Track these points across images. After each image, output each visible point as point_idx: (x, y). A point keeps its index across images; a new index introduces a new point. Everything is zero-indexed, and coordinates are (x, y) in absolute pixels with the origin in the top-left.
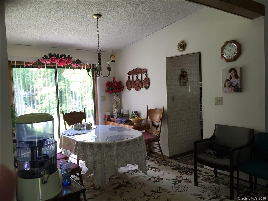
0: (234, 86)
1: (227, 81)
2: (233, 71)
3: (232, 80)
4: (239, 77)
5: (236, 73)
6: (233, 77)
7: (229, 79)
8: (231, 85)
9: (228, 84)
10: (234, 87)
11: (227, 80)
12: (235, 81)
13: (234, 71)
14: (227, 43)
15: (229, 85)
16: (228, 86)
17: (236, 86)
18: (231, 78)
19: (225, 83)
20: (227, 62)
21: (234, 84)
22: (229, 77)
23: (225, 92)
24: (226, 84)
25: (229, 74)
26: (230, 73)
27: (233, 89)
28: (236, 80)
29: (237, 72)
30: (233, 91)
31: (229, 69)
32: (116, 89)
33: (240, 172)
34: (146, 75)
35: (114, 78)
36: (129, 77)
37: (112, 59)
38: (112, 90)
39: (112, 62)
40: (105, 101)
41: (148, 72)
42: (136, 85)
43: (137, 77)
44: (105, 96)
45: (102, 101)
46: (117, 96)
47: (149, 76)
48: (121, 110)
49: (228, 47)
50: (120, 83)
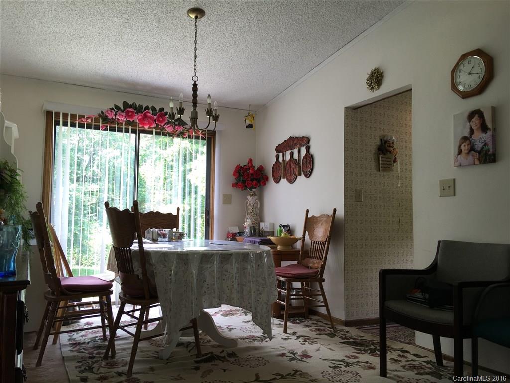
0: (479, 149)
1: (463, 140)
2: (476, 116)
3: (473, 137)
4: (488, 129)
5: (482, 119)
6: (477, 129)
7: (469, 136)
8: (472, 149)
9: (466, 147)
10: (479, 152)
11: (465, 138)
12: (480, 138)
13: (478, 116)
14: (464, 57)
15: (468, 149)
16: (466, 151)
17: (482, 148)
18: (472, 131)
19: (460, 146)
20: (463, 98)
21: (479, 145)
22: (468, 130)
23: (460, 165)
24: (462, 147)
25: (468, 123)
26: (470, 122)
27: (478, 157)
28: (484, 135)
29: (485, 118)
30: (477, 162)
31: (466, 114)
32: (252, 180)
33: (480, 339)
34: (308, 148)
35: (250, 160)
36: (278, 157)
37: (248, 122)
38: (244, 181)
39: (247, 127)
40: (231, 203)
41: (312, 143)
42: (289, 171)
43: (292, 154)
44: (231, 195)
45: (223, 204)
46: (254, 194)
47: (312, 151)
48: (261, 223)
49: (466, 67)
50: (261, 169)
